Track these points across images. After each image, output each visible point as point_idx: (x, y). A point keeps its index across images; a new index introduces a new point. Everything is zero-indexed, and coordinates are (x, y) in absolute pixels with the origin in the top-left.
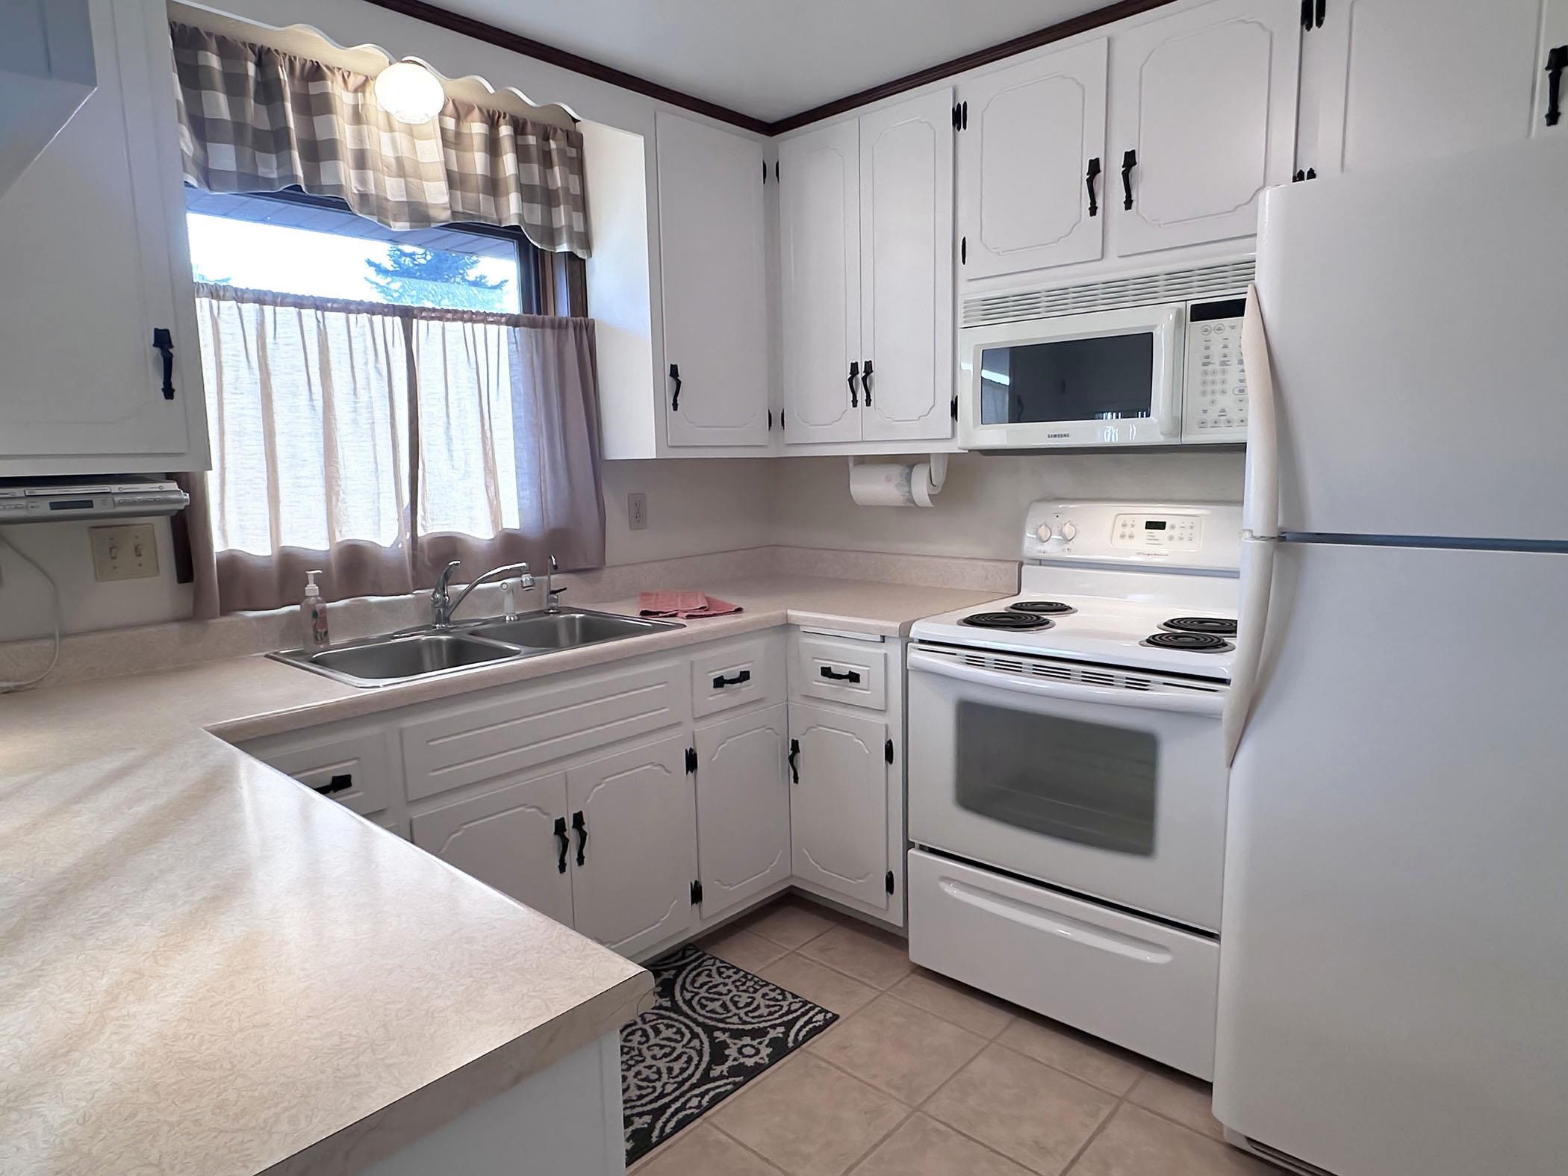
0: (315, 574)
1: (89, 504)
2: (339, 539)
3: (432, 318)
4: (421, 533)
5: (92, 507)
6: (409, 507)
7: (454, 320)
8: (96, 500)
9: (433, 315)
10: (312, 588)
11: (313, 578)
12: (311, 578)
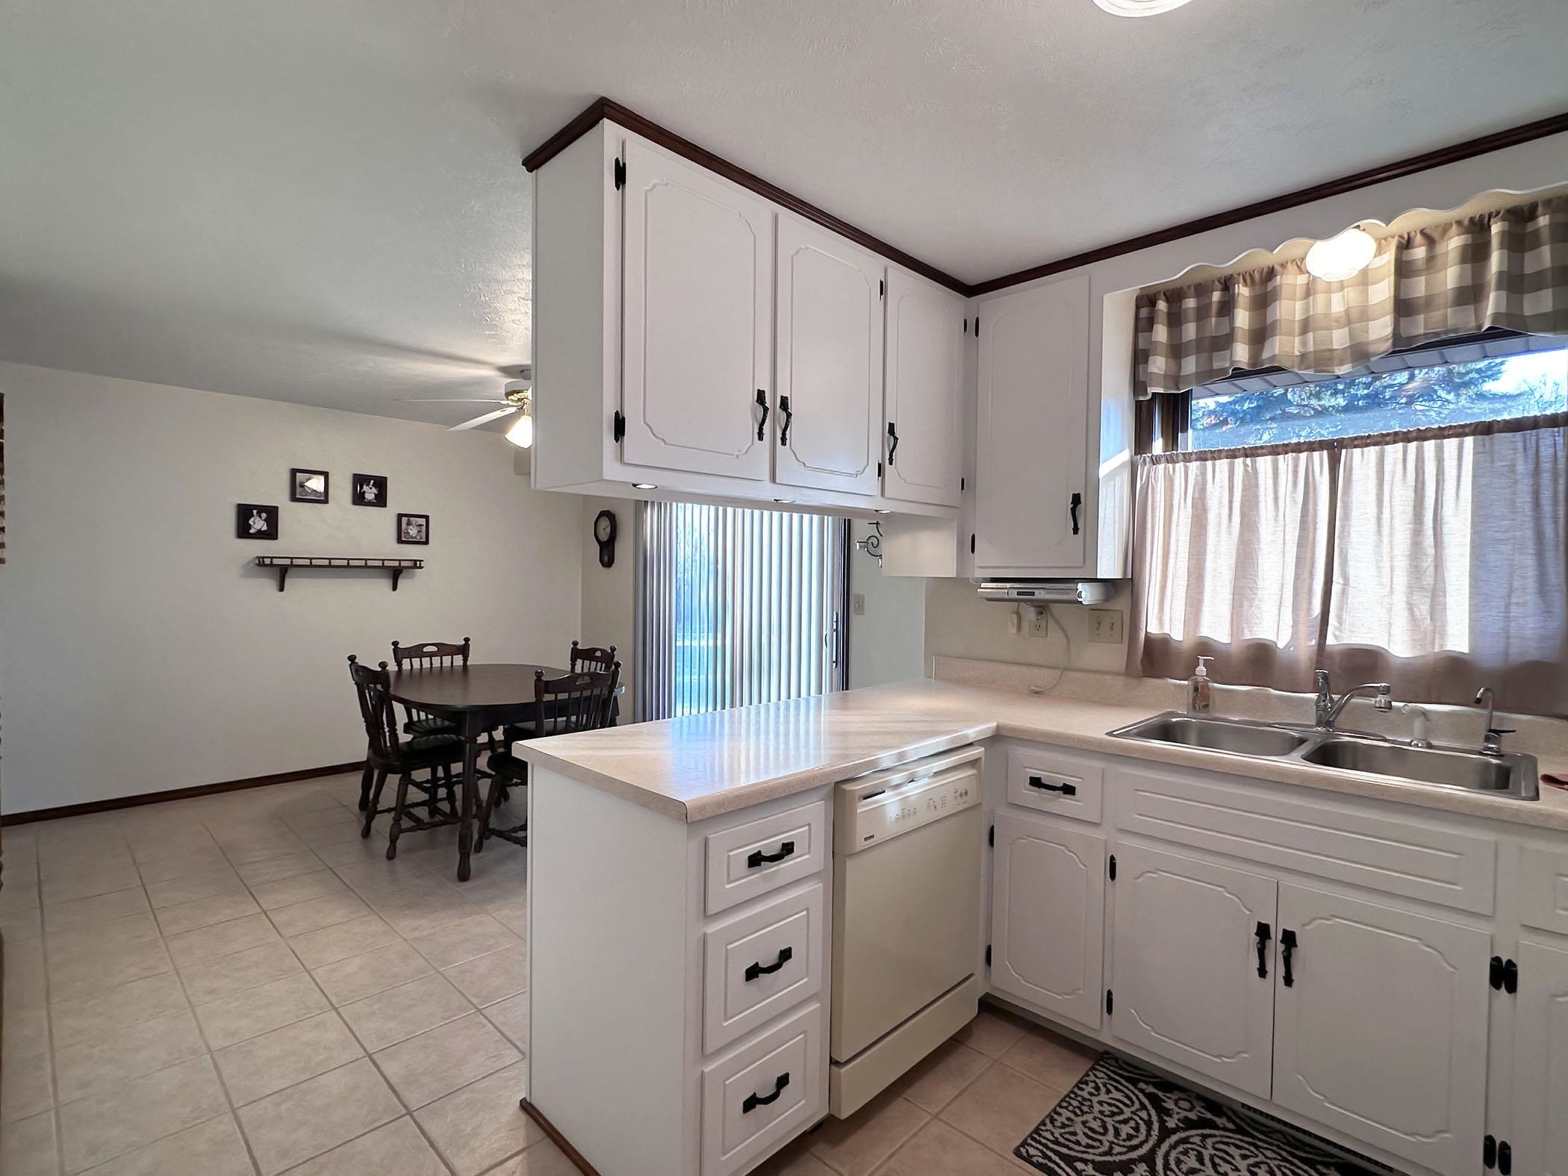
0: (1205, 660)
1: (1033, 594)
2: (1248, 636)
3: (1367, 445)
4: (1330, 641)
5: (1034, 595)
6: (1320, 617)
7: (1395, 442)
8: (1036, 592)
9: (1368, 441)
10: (1201, 670)
11: (1203, 662)
12: (1201, 662)
